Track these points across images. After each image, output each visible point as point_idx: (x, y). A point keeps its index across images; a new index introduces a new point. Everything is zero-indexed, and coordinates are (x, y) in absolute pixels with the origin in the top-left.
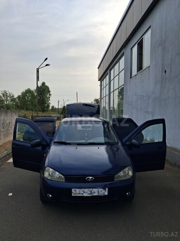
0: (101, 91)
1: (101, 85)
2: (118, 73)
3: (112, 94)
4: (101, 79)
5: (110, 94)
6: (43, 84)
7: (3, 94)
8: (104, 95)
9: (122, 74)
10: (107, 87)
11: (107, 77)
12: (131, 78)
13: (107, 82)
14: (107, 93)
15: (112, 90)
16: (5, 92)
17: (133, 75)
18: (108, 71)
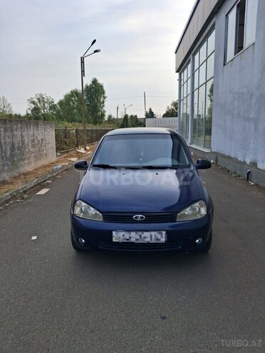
0: (180, 88)
1: (180, 80)
2: (205, 58)
3: (196, 93)
4: (180, 70)
5: (193, 93)
6: (95, 81)
7: (39, 99)
8: (185, 95)
9: (212, 59)
10: (189, 81)
11: (190, 66)
12: (224, 65)
13: (190, 75)
14: (189, 92)
15: (196, 86)
16: (41, 95)
17: (228, 59)
18: (191, 57)
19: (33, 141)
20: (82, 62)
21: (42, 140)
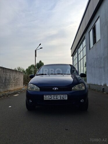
0: (73, 62)
1: (73, 59)
2: (82, 49)
3: (79, 62)
4: (73, 55)
5: (78, 63)
6: (40, 62)
7: (18, 69)
8: (75, 64)
9: (85, 49)
10: (77, 59)
11: (76, 54)
12: (90, 49)
13: (77, 56)
14: (77, 63)
15: (79, 60)
16: (19, 67)
17: (91, 47)
18: (77, 49)
19: (14, 78)
20: (36, 52)
21: (18, 78)
